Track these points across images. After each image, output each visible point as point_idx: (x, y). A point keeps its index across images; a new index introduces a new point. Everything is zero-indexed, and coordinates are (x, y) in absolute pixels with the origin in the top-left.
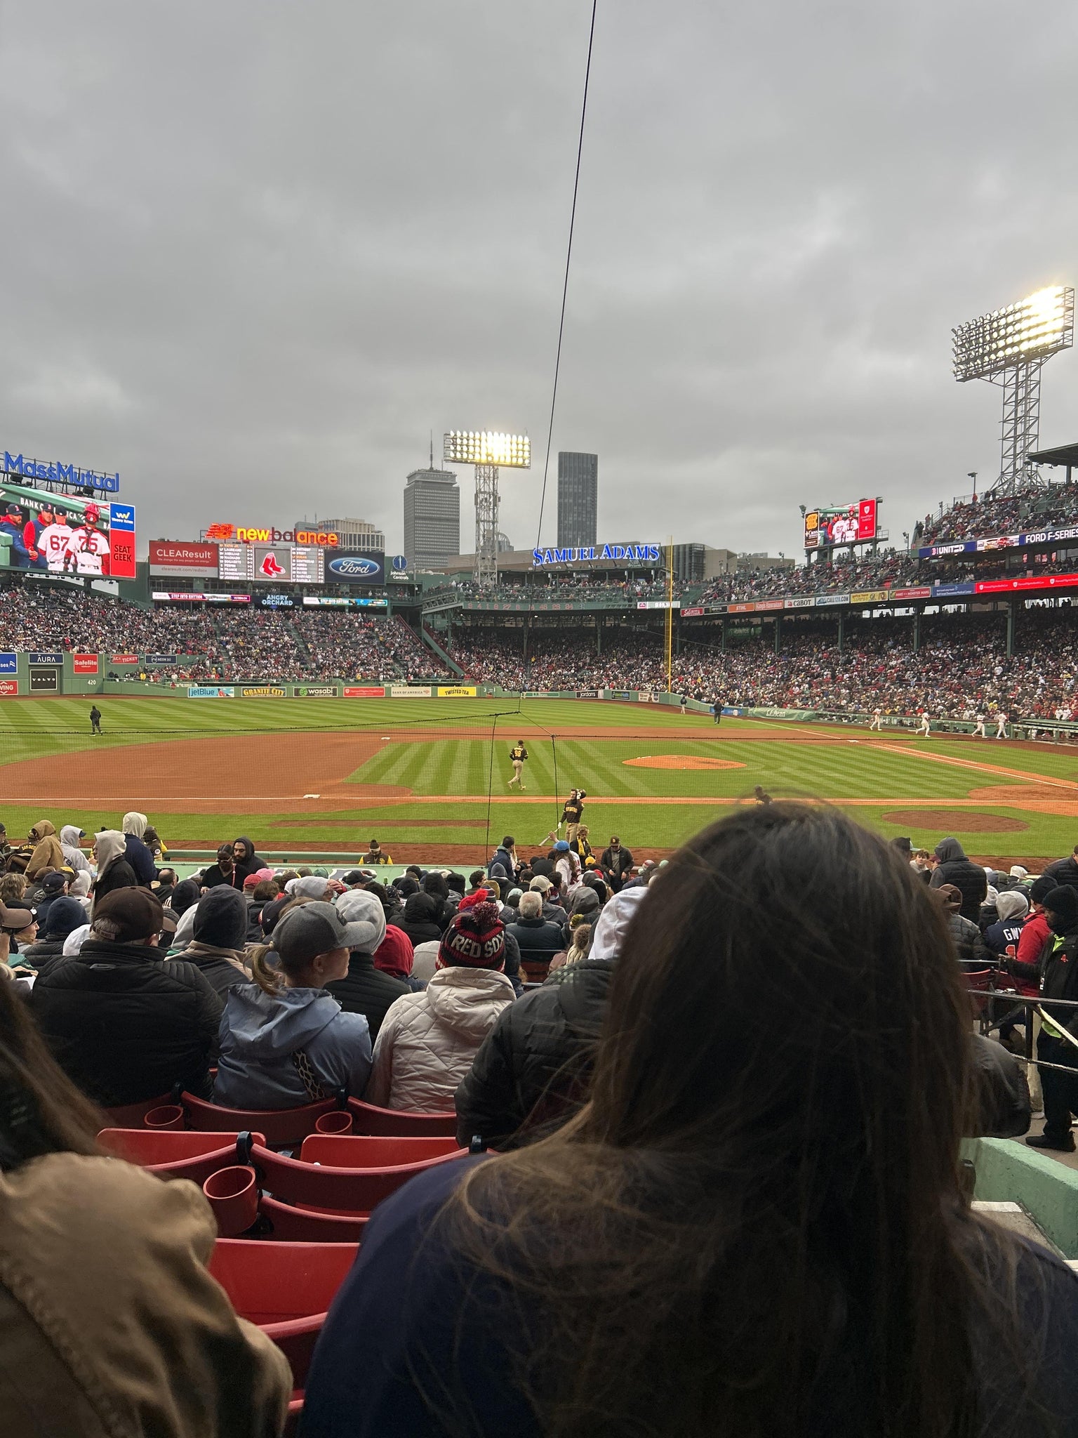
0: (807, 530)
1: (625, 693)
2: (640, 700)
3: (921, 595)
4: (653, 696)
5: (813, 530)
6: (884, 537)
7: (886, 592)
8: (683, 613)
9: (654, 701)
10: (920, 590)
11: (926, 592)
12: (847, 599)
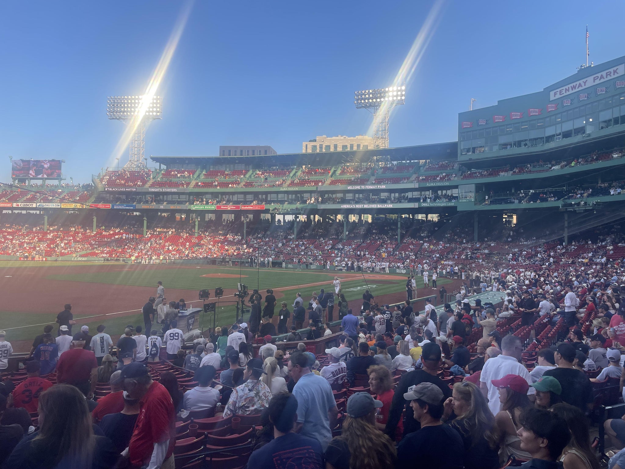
7: (85, 204)
10: (105, 205)
11: (108, 206)
12: (59, 206)
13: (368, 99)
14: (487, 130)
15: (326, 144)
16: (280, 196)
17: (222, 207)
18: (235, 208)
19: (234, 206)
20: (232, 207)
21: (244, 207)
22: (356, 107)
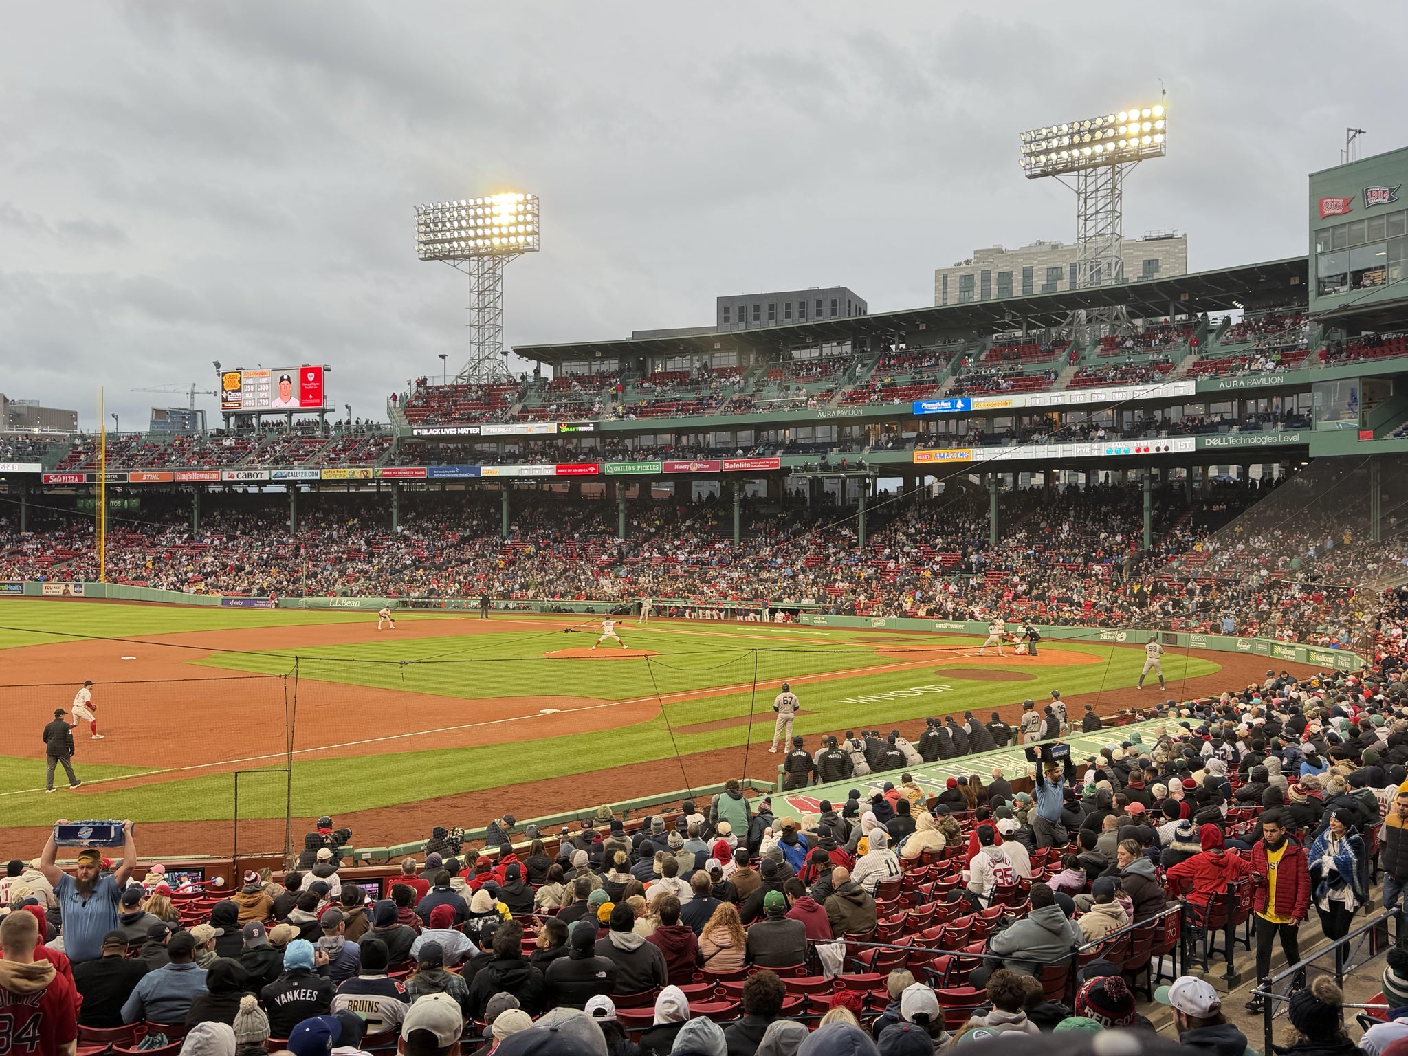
0: (223, 390)
1: (13, 585)
2: (44, 593)
3: (414, 475)
4: (71, 588)
5: (233, 391)
6: (332, 408)
7: (370, 470)
8: (47, 478)
9: (73, 594)
10: (414, 470)
11: (421, 473)
12: (316, 475)
13: (1058, 150)
14: (1394, 219)
15: (1001, 270)
16: (820, 431)
17: (677, 467)
18: (707, 466)
19: (705, 463)
20: (701, 466)
21: (730, 463)
22: (1027, 176)
